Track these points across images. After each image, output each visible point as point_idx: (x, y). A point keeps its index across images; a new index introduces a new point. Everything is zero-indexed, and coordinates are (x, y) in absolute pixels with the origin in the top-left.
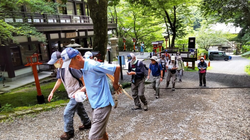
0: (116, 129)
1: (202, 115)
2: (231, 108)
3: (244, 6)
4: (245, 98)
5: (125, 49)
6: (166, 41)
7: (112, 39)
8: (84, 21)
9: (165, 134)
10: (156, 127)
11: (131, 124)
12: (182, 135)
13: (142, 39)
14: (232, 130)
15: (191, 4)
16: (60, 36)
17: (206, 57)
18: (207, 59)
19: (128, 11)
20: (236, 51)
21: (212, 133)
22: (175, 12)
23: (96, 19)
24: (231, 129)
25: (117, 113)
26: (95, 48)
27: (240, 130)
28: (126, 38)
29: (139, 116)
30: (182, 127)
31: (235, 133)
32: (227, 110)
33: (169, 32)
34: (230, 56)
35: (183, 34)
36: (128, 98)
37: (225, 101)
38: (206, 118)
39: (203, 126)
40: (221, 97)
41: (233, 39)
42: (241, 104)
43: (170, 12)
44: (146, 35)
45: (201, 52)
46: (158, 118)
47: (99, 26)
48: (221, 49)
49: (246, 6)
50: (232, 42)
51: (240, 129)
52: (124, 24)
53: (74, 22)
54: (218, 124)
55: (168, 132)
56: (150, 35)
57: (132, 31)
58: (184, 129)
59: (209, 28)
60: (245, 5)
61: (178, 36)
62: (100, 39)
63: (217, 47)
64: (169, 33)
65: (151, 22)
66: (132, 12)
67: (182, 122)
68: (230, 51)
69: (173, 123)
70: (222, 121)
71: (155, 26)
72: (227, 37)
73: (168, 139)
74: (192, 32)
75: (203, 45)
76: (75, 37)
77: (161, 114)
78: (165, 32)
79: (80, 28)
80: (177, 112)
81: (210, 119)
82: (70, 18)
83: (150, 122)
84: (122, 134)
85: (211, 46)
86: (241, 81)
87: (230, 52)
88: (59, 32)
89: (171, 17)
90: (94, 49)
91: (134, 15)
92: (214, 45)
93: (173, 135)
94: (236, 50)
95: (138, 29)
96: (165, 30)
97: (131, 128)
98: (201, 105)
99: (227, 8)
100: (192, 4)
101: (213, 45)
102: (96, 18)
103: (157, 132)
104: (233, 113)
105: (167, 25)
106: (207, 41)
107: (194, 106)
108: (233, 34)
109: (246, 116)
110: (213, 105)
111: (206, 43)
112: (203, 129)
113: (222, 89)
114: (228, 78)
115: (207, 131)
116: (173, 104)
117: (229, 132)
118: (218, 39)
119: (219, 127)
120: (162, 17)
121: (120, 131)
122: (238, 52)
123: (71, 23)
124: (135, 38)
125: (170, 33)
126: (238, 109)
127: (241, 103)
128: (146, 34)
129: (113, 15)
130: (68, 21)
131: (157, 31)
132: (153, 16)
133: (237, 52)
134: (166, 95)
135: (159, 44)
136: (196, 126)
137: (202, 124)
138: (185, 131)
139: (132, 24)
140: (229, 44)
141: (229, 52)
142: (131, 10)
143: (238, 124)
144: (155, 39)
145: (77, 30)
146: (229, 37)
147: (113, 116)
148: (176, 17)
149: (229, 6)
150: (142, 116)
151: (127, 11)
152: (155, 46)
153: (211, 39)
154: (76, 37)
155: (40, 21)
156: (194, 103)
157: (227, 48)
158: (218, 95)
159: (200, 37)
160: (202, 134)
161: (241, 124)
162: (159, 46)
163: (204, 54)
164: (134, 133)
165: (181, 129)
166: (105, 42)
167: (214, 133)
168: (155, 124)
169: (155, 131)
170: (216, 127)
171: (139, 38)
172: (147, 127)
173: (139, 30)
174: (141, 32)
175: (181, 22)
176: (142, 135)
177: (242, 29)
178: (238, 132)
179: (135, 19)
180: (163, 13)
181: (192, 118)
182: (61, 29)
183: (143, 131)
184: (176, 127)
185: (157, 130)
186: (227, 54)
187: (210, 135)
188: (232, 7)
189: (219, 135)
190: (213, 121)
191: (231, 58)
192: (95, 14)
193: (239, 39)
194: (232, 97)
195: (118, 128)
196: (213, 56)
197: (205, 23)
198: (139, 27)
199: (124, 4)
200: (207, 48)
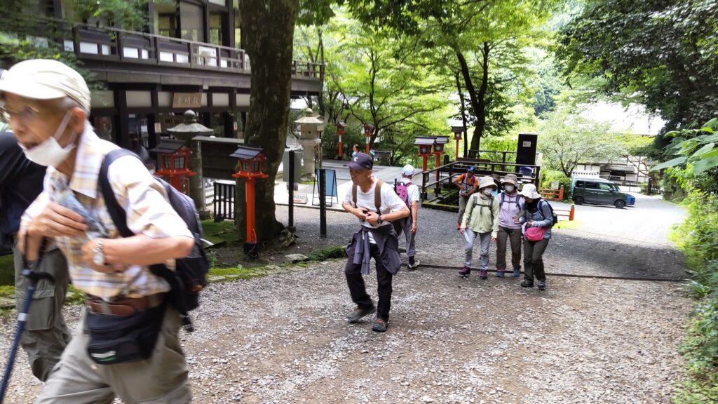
0: (283, 366)
1: (536, 343)
2: (620, 329)
3: (671, 52)
4: (663, 308)
5: (340, 155)
6: (458, 139)
7: (305, 120)
8: (229, 64)
9: (426, 387)
10: (400, 368)
11: (330, 355)
12: (474, 394)
13: (392, 131)
14: (618, 388)
15: (531, 40)
16: (154, 99)
17: (564, 193)
18: (567, 199)
19: (357, 46)
20: (647, 185)
21: (561, 393)
22: (486, 60)
23: (261, 55)
24: (615, 384)
25: (295, 323)
26: (251, 139)
27: (642, 389)
28: (345, 122)
29: (356, 334)
30: (478, 372)
31: (625, 395)
32: (609, 336)
33: (468, 116)
34: (630, 196)
35: (505, 124)
36: (333, 286)
37: (607, 310)
38: (547, 351)
39: (536, 371)
40: (595, 300)
41: (641, 148)
42: (651, 322)
43: (472, 59)
44: (403, 120)
45: (552, 178)
46: (411, 343)
47: (267, 75)
48: (608, 175)
49: (677, 52)
50: (638, 157)
51: (640, 387)
52: (344, 83)
53: (200, 63)
54: (580, 369)
55: (434, 382)
56: (414, 119)
57: (365, 105)
58: (481, 378)
59: (578, 114)
60: (675, 49)
61: (489, 129)
62: (267, 114)
63: (597, 169)
64: (466, 117)
65: (417, 83)
66: (368, 50)
67: (477, 358)
68: (632, 182)
69: (453, 360)
70: (592, 363)
71: (430, 96)
72: (625, 143)
73: (431, 400)
74: (529, 121)
75: (559, 159)
76: (199, 106)
77: (421, 333)
78: (455, 116)
79: (214, 81)
80: (468, 329)
81: (558, 356)
82: (189, 50)
83: (388, 354)
84: (299, 380)
85: (582, 164)
86: (654, 263)
87: (632, 186)
88: (152, 88)
89: (474, 73)
90: (249, 142)
91: (372, 60)
92: (588, 164)
93: (449, 391)
94: (647, 180)
95: (380, 100)
96: (457, 110)
97: (330, 367)
98: (538, 316)
99: (627, 56)
100: (535, 40)
101: (584, 162)
102: (259, 52)
103: (402, 382)
104: (626, 344)
105: (462, 96)
106: (571, 150)
107: (518, 318)
108: (643, 136)
109: (661, 355)
110: (572, 318)
111: (566, 153)
112: (538, 381)
113: (600, 280)
114: (620, 253)
115: (547, 387)
116: (458, 310)
117: (608, 391)
118: (601, 145)
119: (582, 378)
120: (448, 73)
121: (294, 372)
122: (654, 187)
123: (188, 66)
124: (371, 125)
125: (468, 119)
126: (642, 334)
127: (649, 319)
128: (402, 117)
129: (314, 54)
130: (182, 59)
131: (433, 110)
132: (425, 65)
133: (650, 186)
134: (443, 284)
135: (435, 144)
136: (516, 370)
137: (535, 367)
138: (485, 383)
139: (365, 84)
140: (629, 163)
141: (630, 186)
142: (364, 46)
143: (637, 373)
144: (426, 132)
145: (206, 87)
146: (630, 145)
147: (280, 330)
148: (489, 76)
149: (632, 49)
150: (366, 334)
151: (353, 47)
152: (424, 150)
153: (581, 143)
154: (202, 108)
155: (100, 49)
156: (518, 310)
157: (624, 173)
158: (589, 296)
159: (550, 136)
160: (532, 395)
161: (646, 374)
162: (435, 150)
163: (560, 184)
164: (335, 381)
165: (475, 376)
166: (282, 123)
167: (566, 392)
168: (399, 358)
169: (398, 378)
170: (573, 378)
171: (383, 127)
172: (375, 367)
173: (383, 103)
174: (390, 111)
175: (501, 90)
176: (359, 385)
177: (666, 124)
178: (635, 395)
179: (375, 72)
180: (453, 60)
181: (508, 348)
182: (157, 80)
183: (361, 376)
184: (460, 370)
185: (403, 376)
186: (623, 190)
187: (555, 398)
188: (640, 52)
189: (580, 398)
190: (567, 360)
191: (633, 201)
192: (257, 41)
193: (656, 151)
194: (627, 302)
195: (289, 364)
196: (583, 192)
197: (566, 100)
198: (386, 94)
199: (345, 26)
200: (570, 170)
